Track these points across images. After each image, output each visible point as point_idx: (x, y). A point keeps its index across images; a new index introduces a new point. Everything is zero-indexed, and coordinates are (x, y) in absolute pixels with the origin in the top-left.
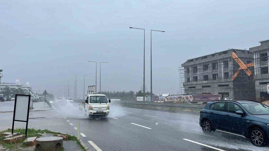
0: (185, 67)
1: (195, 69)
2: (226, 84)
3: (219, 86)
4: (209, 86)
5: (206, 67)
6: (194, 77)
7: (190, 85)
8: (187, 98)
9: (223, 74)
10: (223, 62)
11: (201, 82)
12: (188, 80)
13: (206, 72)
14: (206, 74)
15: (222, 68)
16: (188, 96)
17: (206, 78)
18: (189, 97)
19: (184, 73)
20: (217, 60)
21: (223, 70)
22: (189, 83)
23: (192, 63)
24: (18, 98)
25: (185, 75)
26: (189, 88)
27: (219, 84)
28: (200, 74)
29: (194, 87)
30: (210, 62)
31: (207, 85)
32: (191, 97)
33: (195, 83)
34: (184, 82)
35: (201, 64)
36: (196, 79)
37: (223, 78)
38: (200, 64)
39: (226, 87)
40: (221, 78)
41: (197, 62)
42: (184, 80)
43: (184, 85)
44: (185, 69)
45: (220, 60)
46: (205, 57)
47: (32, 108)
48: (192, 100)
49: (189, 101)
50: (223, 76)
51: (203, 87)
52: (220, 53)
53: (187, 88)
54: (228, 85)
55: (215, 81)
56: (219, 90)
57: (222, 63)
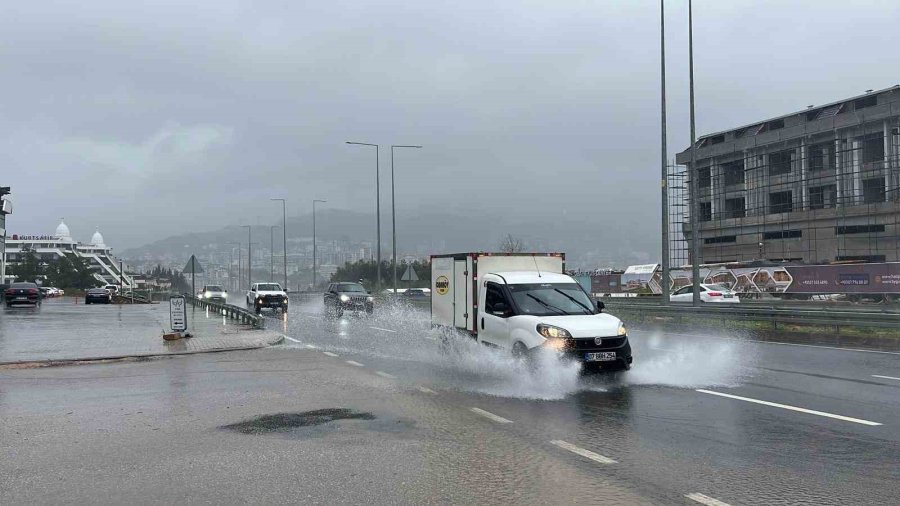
0: (689, 164)
1: (734, 170)
2: (872, 222)
3: (841, 231)
4: (797, 234)
5: (780, 161)
6: (728, 201)
7: (710, 230)
8: (761, 279)
9: (856, 186)
10: (857, 139)
11: (761, 220)
12: (704, 211)
13: (784, 180)
14: (784, 188)
15: (856, 163)
17: (781, 201)
18: (770, 275)
19: (685, 185)
20: (832, 133)
21: (856, 169)
22: (709, 225)
23: (720, 149)
25: (691, 192)
26: (707, 241)
27: (841, 224)
28: (754, 188)
29: (733, 239)
30: (799, 140)
31: (786, 228)
33: (732, 222)
34: (686, 220)
35: (760, 149)
36: (736, 207)
37: (857, 199)
38: (756, 151)
39: (873, 234)
40: (848, 200)
41: (746, 144)
42: (681, 211)
43: (686, 233)
44: (691, 172)
45: (842, 131)
46: (776, 124)
47: (183, 335)
50: (857, 193)
51: (768, 236)
52: (844, 107)
53: (700, 243)
54: (881, 228)
55: (821, 214)
56: (841, 247)
57: (855, 145)
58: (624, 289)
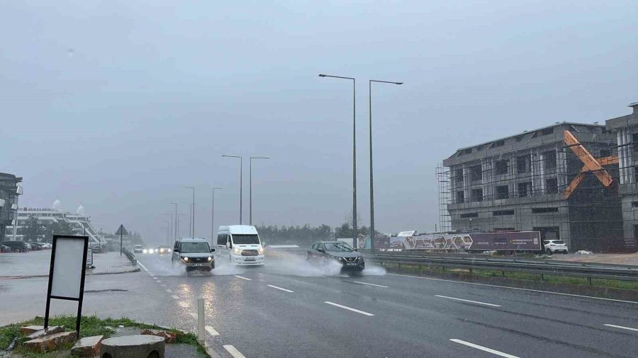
0: (452, 167)
1: (476, 172)
2: (550, 206)
3: (536, 211)
4: (511, 212)
5: (501, 167)
6: (473, 191)
7: (465, 209)
8: (458, 241)
9: (543, 184)
10: (543, 154)
11: (490, 204)
12: (460, 196)
13: (503, 178)
14: (503, 184)
15: (542, 169)
16: (459, 236)
17: (502, 191)
18: (462, 239)
19: (449, 180)
20: (529, 150)
21: (542, 173)
22: (462, 206)
23: (469, 158)
24: (60, 243)
25: (452, 185)
26: (463, 216)
27: (534, 207)
28: (487, 183)
29: (476, 215)
30: (511, 154)
31: (504, 209)
32: (468, 239)
33: (476, 204)
34: (449, 203)
35: (490, 158)
36: (478, 194)
37: (543, 191)
38: (487, 159)
39: (551, 213)
40: (538, 192)
41: (480, 156)
42: (449, 198)
43: (450, 211)
44: (452, 171)
45: (534, 149)
46: (500, 143)
47: (90, 267)
48: (469, 245)
49: (463, 247)
50: (543, 187)
51: (495, 213)
52: (535, 134)
53: (458, 217)
54: (556, 209)
55: (524, 200)
56: (534, 221)
57: (541, 158)
58: (391, 246)
